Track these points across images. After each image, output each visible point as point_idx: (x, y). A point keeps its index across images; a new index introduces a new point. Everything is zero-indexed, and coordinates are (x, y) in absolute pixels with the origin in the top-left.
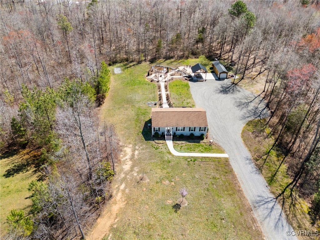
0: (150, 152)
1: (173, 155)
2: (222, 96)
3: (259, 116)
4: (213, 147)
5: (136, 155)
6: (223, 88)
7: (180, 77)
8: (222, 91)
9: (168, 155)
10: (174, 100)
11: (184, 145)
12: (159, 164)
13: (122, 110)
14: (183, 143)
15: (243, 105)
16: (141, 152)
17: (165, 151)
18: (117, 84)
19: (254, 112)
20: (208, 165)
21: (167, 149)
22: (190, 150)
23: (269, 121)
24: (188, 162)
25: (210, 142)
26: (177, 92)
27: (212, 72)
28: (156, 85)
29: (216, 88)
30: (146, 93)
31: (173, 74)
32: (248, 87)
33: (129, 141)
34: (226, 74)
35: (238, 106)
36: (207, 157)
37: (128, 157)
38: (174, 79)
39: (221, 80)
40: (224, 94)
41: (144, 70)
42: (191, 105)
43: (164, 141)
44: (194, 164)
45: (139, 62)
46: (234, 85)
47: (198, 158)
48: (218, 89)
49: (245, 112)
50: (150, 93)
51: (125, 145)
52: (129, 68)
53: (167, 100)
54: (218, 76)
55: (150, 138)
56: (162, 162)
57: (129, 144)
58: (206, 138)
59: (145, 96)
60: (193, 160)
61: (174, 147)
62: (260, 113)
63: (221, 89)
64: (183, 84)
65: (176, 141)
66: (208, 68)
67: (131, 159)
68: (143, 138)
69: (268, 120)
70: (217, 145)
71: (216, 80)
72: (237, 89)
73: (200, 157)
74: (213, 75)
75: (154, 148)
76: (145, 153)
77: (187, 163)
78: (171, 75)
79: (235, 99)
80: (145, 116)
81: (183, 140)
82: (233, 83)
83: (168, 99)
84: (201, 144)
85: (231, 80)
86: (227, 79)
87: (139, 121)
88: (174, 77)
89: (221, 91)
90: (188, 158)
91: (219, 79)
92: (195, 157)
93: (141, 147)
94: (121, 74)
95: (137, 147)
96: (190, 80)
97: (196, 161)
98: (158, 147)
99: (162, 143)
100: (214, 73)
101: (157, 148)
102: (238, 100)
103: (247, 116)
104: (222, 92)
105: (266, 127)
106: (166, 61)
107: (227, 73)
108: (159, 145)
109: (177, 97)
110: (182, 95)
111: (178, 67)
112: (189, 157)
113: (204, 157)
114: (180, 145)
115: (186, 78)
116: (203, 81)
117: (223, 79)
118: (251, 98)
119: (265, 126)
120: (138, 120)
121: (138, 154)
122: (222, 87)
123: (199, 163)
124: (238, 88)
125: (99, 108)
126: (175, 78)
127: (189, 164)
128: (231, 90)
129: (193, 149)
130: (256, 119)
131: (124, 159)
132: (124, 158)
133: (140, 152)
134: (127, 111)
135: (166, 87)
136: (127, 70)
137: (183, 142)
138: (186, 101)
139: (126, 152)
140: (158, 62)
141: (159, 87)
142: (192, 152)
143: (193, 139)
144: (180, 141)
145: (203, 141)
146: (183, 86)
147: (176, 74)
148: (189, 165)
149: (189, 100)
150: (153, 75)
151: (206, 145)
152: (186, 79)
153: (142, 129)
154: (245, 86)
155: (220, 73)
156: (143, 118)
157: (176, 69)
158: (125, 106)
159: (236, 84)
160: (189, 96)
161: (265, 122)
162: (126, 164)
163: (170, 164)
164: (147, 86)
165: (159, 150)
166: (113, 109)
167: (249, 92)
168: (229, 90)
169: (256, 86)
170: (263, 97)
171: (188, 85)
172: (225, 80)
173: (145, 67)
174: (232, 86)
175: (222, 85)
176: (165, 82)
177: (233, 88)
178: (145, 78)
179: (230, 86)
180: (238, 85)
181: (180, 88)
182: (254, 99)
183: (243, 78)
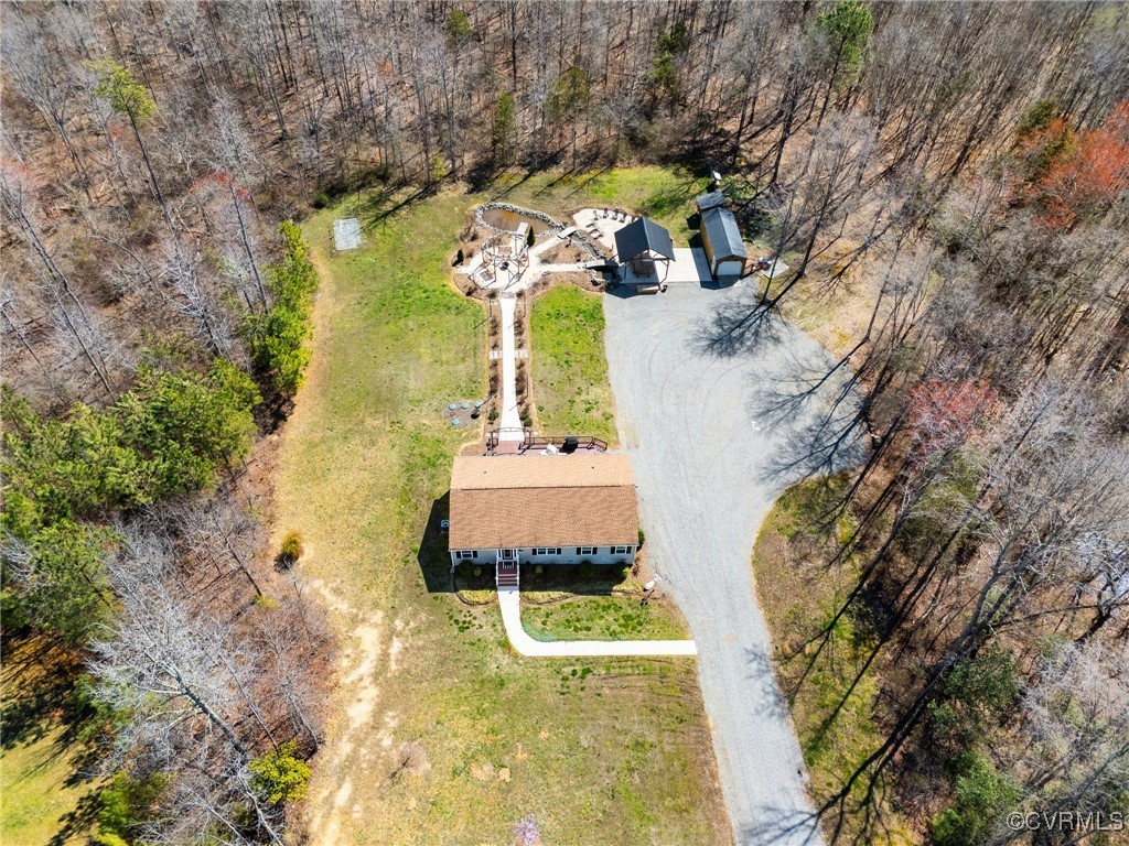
0: (442, 643)
2: (716, 365)
3: (828, 461)
4: (654, 611)
6: (721, 326)
7: (573, 267)
8: (716, 341)
10: (541, 390)
13: (355, 444)
15: (779, 411)
17: (492, 639)
19: (812, 439)
23: (858, 483)
24: (563, 679)
26: (557, 350)
27: (693, 243)
29: (696, 328)
31: (549, 251)
32: (814, 317)
34: (738, 264)
35: (759, 415)
36: (628, 659)
37: (366, 667)
38: (552, 284)
39: (719, 288)
40: (720, 354)
41: (445, 229)
42: (601, 413)
44: (583, 689)
45: (430, 187)
46: (763, 308)
47: (596, 661)
48: (705, 332)
51: (361, 616)
52: (390, 220)
53: (520, 390)
54: (713, 267)
55: (445, 577)
59: (439, 371)
60: (579, 673)
62: (832, 449)
63: (715, 331)
64: (583, 307)
65: (531, 590)
66: (680, 220)
69: (858, 477)
71: (704, 284)
72: (770, 327)
75: (455, 625)
78: (545, 261)
79: (756, 378)
82: (763, 301)
84: (615, 601)
86: (742, 277)
88: (553, 268)
89: (713, 343)
91: (715, 281)
92: (587, 658)
93: (412, 624)
94: (361, 249)
95: (399, 624)
96: (609, 289)
98: (469, 619)
99: (482, 601)
100: (699, 250)
102: (767, 386)
104: (716, 346)
105: (842, 512)
106: (531, 178)
107: (743, 260)
108: (472, 611)
111: (571, 215)
114: (543, 606)
115: (595, 275)
116: (654, 292)
117: (729, 281)
119: (840, 508)
120: (408, 495)
122: (719, 322)
123: (599, 684)
124: (777, 325)
126: (558, 275)
127: (564, 690)
128: (748, 335)
130: (815, 476)
134: (374, 449)
135: (519, 326)
136: (380, 230)
139: (362, 647)
140: (500, 183)
141: (495, 327)
146: (581, 317)
147: (560, 256)
148: (564, 694)
149: (595, 393)
150: (478, 259)
152: (595, 283)
153: (421, 537)
154: (802, 316)
155: (719, 262)
159: (772, 305)
160: (599, 370)
161: (842, 488)
164: (451, 320)
168: (742, 334)
169: (842, 309)
170: (858, 367)
171: (599, 307)
172: (735, 285)
173: (451, 209)
174: (757, 312)
175: (721, 311)
176: (520, 295)
177: (759, 326)
178: (448, 271)
179: (749, 312)
180: (778, 311)
181: (568, 329)
182: (824, 379)
183: (801, 274)
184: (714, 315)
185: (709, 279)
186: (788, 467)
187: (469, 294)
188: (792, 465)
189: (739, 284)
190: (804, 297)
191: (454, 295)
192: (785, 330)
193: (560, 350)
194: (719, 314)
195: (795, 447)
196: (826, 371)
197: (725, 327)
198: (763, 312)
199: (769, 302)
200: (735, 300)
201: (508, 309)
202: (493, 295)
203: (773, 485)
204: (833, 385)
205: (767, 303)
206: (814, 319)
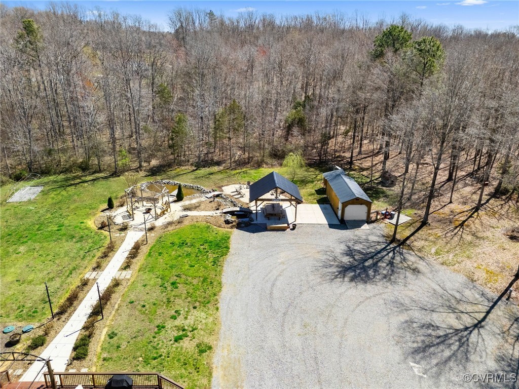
6: (352, 257)
7: (212, 213)
8: (348, 269)
27: (320, 202)
29: (325, 257)
34: (364, 208)
38: (186, 222)
39: (347, 229)
45: (116, 173)
46: (393, 245)
48: (335, 261)
54: (340, 213)
63: (346, 260)
64: (211, 239)
66: (310, 189)
71: (331, 226)
72: (405, 259)
74: (323, 210)
78: (186, 209)
82: (393, 239)
85: (384, 228)
86: (369, 221)
88: (192, 213)
89: (344, 270)
91: (341, 223)
100: (328, 206)
104: (347, 273)
107: (369, 205)
115: (229, 217)
116: (283, 229)
117: (357, 224)
118: (476, 308)
122: (350, 252)
124: (411, 258)
126: (193, 218)
128: (381, 264)
146: (206, 246)
152: (227, 222)
154: (437, 253)
157: (214, 191)
159: (402, 243)
168: (375, 264)
169: (478, 250)
171: (226, 239)
172: (362, 227)
174: (388, 248)
175: (350, 244)
176: (151, 229)
177: (393, 258)
179: (379, 248)
180: (410, 248)
181: (188, 255)
183: (424, 223)
184: (343, 247)
185: (336, 222)
187: (102, 227)
189: (366, 227)
192: (421, 262)
193: (171, 273)
194: (349, 247)
197: (356, 257)
198: (395, 248)
199: (399, 241)
200: (364, 237)
201: (130, 240)
202: (124, 229)
205: (396, 243)
206: (451, 256)
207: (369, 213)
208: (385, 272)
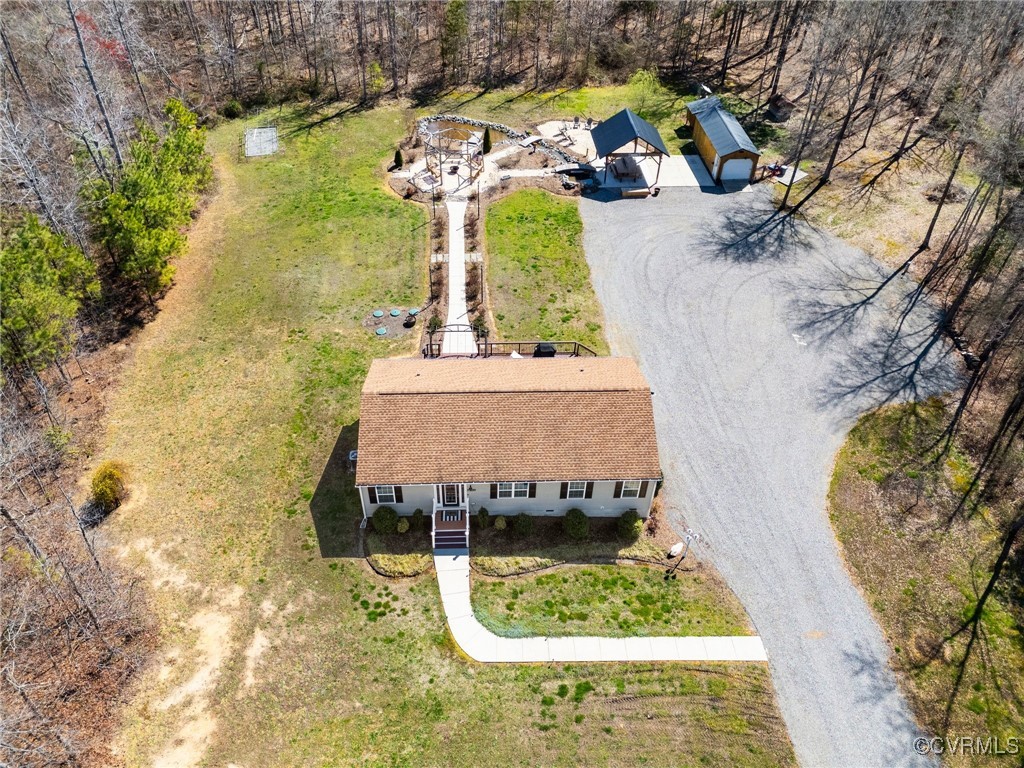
0: (336, 640)
1: (463, 661)
2: (732, 272)
3: (910, 383)
4: (688, 589)
5: (250, 664)
6: (734, 231)
7: (540, 172)
8: (729, 246)
9: (433, 656)
10: (501, 297)
11: (531, 578)
12: (375, 728)
13: (236, 356)
14: (525, 570)
15: (827, 323)
16: (286, 644)
17: (423, 632)
18: (245, 213)
19: (881, 356)
20: (651, 726)
21: (436, 614)
22: (561, 616)
23: (959, 412)
24: (544, 702)
25: (670, 557)
26: (521, 254)
27: (687, 151)
28: (428, 218)
29: (701, 232)
30: (371, 261)
31: (509, 158)
33: (234, 558)
34: (748, 163)
35: (802, 327)
36: (653, 667)
37: (201, 682)
38: (512, 187)
39: (725, 192)
40: (737, 259)
41: (381, 139)
42: (583, 323)
43: (422, 561)
44: (578, 720)
45: (366, 102)
46: (782, 214)
47: (599, 670)
48: (713, 236)
49: (843, 359)
50: (394, 259)
51: (205, 595)
52: (316, 131)
53: (471, 296)
54: (715, 170)
55: (352, 535)
56: (394, 716)
57: (226, 584)
58: (651, 530)
59: (363, 275)
60: (572, 692)
61: (473, 601)
62: (912, 369)
63: (727, 235)
64: (554, 211)
65: (490, 554)
66: (666, 130)
67: (215, 698)
68: (313, 542)
69: (957, 405)
70: (703, 577)
71: (704, 189)
72: (796, 233)
73: (611, 664)
74: (691, 163)
75: (361, 610)
76: (305, 647)
77: (537, 709)
78: (503, 166)
79: (789, 286)
80: (344, 397)
81: (525, 551)
82: (783, 206)
83: (472, 294)
84: (624, 573)
85: (773, 189)
86: (752, 181)
87: (312, 428)
88: (514, 173)
89: (726, 248)
90: (546, 678)
91: (717, 185)
92: (583, 665)
93: (290, 608)
94: (277, 156)
95: (268, 607)
96: (584, 192)
97: (589, 697)
98: (384, 600)
99: (409, 571)
100: (696, 157)
101: (378, 605)
102: (806, 295)
103: (848, 382)
104: (729, 251)
105: (947, 448)
106: (487, 96)
107: (755, 158)
108: (393, 586)
109: (521, 280)
110: (546, 273)
111: (534, 126)
112: (550, 665)
113: (634, 664)
114: (508, 582)
115: (566, 179)
116: (643, 196)
117: (736, 185)
118: (867, 285)
119: (943, 443)
120: (304, 420)
121: (264, 655)
122: (730, 226)
123: (607, 711)
124: (804, 231)
125: (121, 347)
126: (519, 181)
127: (548, 722)
128: (768, 240)
129: (576, 608)
130: (896, 402)
131: (176, 698)
132: (177, 690)
133: (278, 642)
134: (261, 363)
135: (471, 229)
136: (303, 137)
137: (526, 561)
138: (559, 304)
139: (199, 647)
140: (450, 99)
141: (440, 229)
142: (570, 634)
143: (578, 540)
144: (510, 553)
145: (634, 550)
146: (551, 220)
147: (523, 161)
148: (545, 729)
149: (574, 300)
150: (420, 165)
151: (647, 580)
152: (567, 187)
153: (318, 478)
154: (834, 223)
155: (724, 159)
156: (334, 404)
157: (528, 134)
158: (260, 331)
159: (794, 211)
160: (578, 275)
161: (938, 418)
162: (179, 742)
163: (438, 726)
164: (382, 222)
165: (393, 622)
166: (190, 352)
167: (857, 253)
168: (762, 240)
169: (885, 217)
170: (922, 277)
171: (574, 211)
172: (745, 190)
173: (390, 122)
174: (776, 218)
175: (730, 215)
176: (472, 198)
177: (782, 231)
178: (383, 177)
179: (766, 218)
180: (802, 216)
181: (535, 233)
182: (880, 289)
183: (824, 181)
184: (722, 220)
185: (710, 183)
186: (855, 390)
187: (408, 196)
188: (860, 387)
189: (748, 189)
190: (832, 204)
191: (389, 198)
192: (816, 236)
193: (525, 255)
194: (729, 219)
195: (860, 366)
196: (880, 280)
197: (739, 232)
198: (785, 217)
199: (790, 208)
200: (747, 204)
201: (456, 214)
202: (438, 198)
203: (838, 412)
204: (893, 294)
205: (786, 209)
206: (851, 225)
207: (754, 169)
208: (772, 249)
